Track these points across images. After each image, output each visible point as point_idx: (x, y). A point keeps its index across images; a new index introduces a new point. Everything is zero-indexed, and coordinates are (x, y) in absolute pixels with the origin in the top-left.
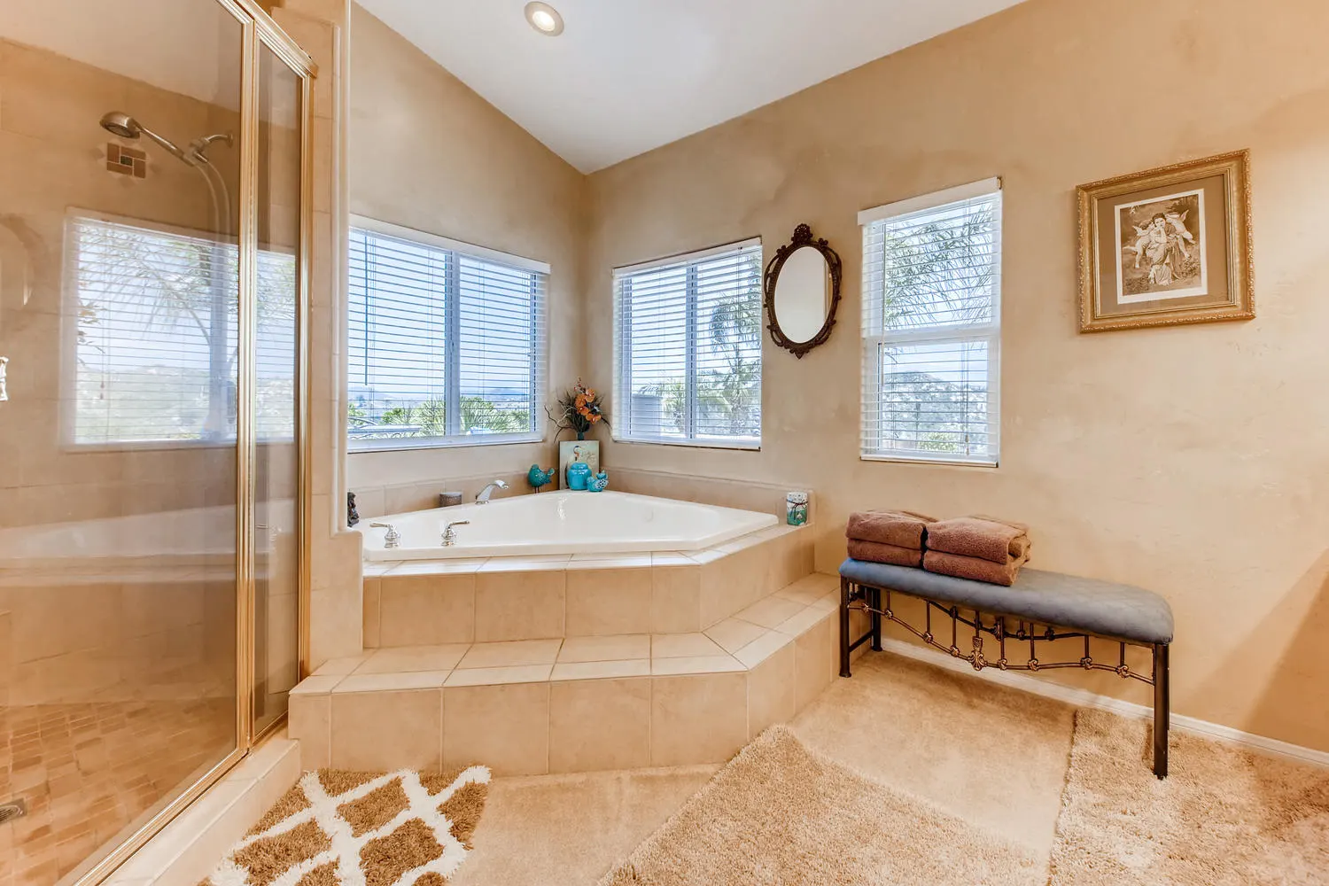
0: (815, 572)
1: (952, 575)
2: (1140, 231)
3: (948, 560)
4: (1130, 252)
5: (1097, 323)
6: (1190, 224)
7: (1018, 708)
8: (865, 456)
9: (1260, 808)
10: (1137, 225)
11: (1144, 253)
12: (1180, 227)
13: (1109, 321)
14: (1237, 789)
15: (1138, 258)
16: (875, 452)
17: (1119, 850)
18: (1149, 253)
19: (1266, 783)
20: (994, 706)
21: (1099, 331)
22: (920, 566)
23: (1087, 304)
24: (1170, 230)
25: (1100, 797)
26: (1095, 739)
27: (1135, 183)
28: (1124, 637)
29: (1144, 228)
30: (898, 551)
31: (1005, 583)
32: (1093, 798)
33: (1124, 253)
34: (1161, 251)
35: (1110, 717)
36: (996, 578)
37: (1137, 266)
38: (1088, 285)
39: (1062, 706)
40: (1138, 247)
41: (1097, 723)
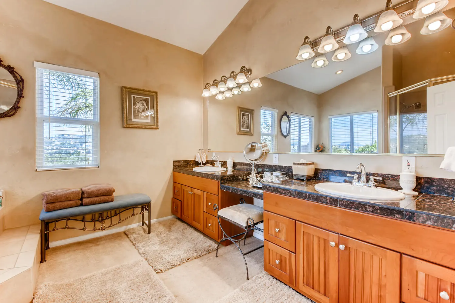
0: (5, 230)
1: (95, 204)
2: (137, 104)
3: (93, 199)
4: (135, 108)
5: (128, 125)
6: (147, 105)
7: (109, 239)
8: (38, 169)
9: (166, 229)
10: (137, 102)
11: (138, 109)
12: (145, 105)
13: (131, 125)
14: (161, 229)
15: (137, 110)
16: (42, 167)
17: (154, 248)
18: (139, 109)
19: (164, 225)
20: (104, 242)
21: (128, 128)
22: (82, 205)
23: (125, 120)
24: (143, 105)
25: (144, 243)
26: (134, 234)
27: (136, 91)
28: (133, 206)
29: (138, 103)
30: (71, 202)
31: (112, 201)
32: (143, 243)
33: (134, 108)
34: (142, 109)
35: (133, 229)
36: (110, 200)
37: (137, 112)
38: (126, 114)
39: (120, 233)
40: (137, 107)
41: (131, 231)
